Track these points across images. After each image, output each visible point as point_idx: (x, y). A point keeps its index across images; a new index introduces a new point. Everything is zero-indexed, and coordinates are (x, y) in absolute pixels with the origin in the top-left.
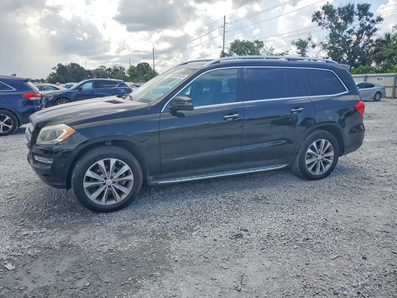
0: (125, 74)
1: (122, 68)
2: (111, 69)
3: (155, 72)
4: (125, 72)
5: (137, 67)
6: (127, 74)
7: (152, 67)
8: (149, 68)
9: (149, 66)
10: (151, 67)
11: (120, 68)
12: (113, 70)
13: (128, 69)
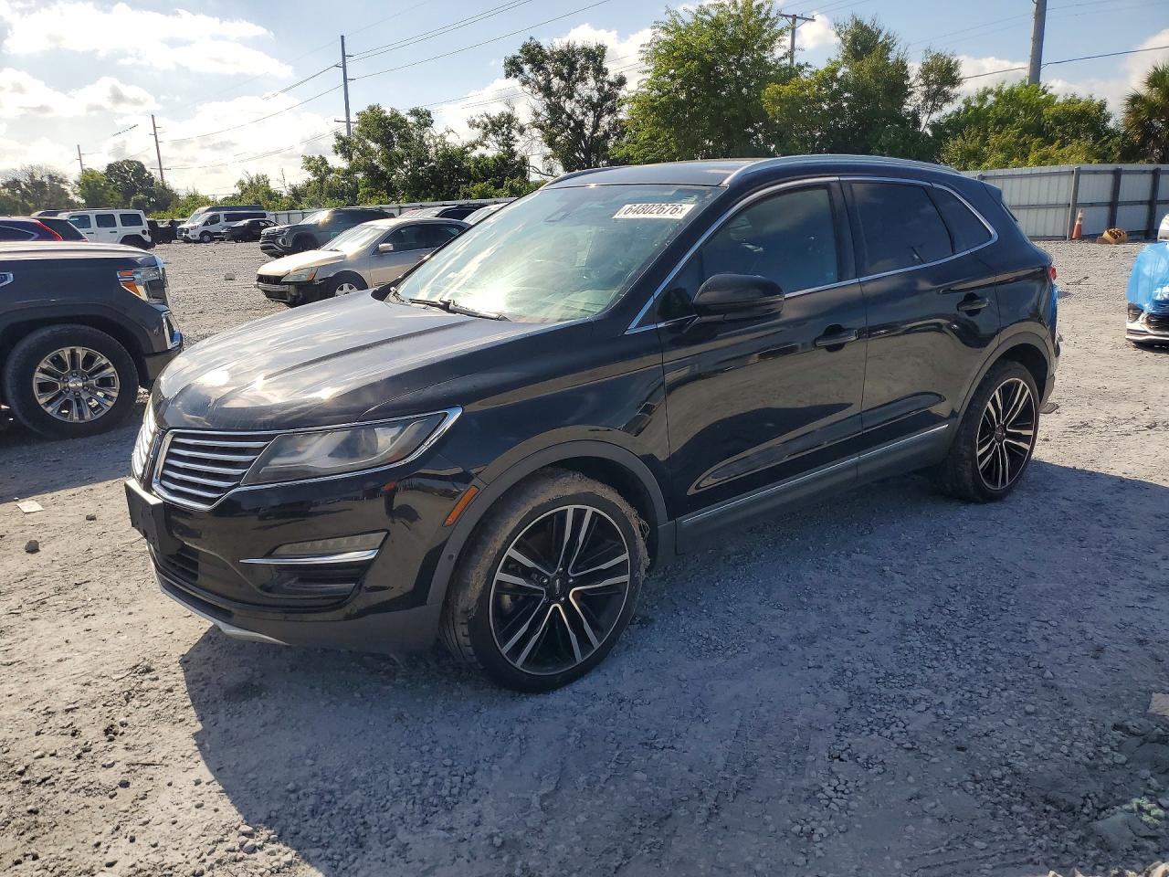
0: (67, 195)
1: (56, 177)
2: (19, 182)
3: (164, 187)
4: (69, 189)
5: (105, 174)
6: (76, 194)
7: (156, 174)
8: (147, 175)
9: (145, 171)
10: (150, 174)
11: (51, 177)
12: (25, 185)
13: (77, 179)
